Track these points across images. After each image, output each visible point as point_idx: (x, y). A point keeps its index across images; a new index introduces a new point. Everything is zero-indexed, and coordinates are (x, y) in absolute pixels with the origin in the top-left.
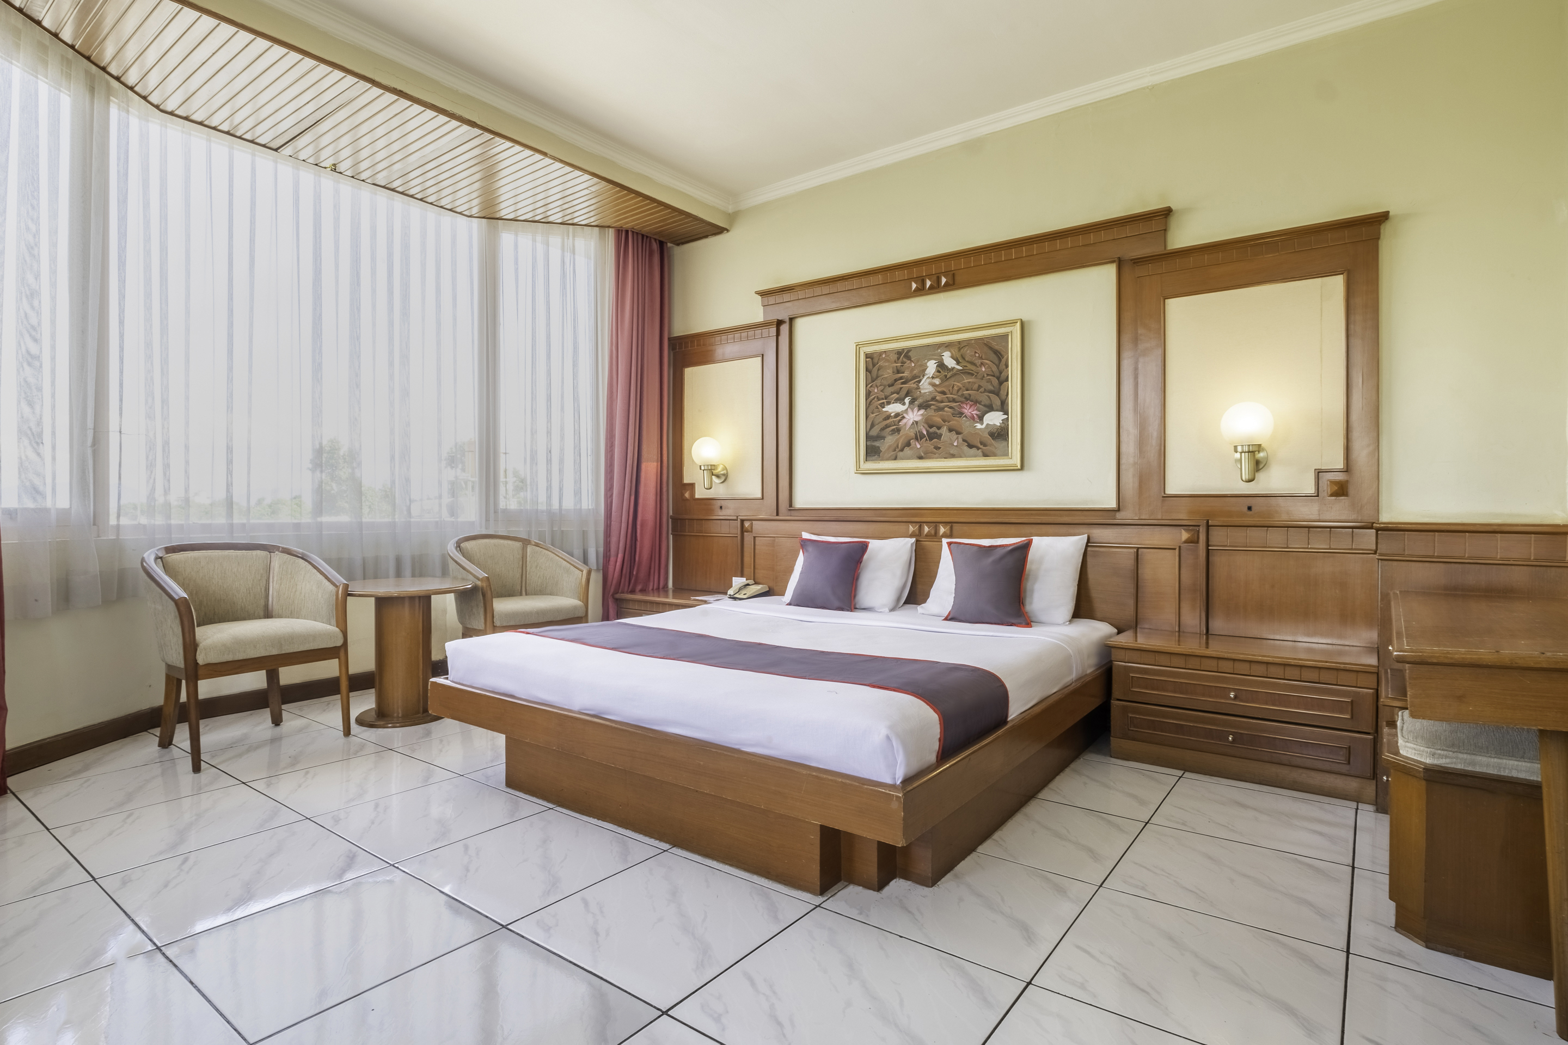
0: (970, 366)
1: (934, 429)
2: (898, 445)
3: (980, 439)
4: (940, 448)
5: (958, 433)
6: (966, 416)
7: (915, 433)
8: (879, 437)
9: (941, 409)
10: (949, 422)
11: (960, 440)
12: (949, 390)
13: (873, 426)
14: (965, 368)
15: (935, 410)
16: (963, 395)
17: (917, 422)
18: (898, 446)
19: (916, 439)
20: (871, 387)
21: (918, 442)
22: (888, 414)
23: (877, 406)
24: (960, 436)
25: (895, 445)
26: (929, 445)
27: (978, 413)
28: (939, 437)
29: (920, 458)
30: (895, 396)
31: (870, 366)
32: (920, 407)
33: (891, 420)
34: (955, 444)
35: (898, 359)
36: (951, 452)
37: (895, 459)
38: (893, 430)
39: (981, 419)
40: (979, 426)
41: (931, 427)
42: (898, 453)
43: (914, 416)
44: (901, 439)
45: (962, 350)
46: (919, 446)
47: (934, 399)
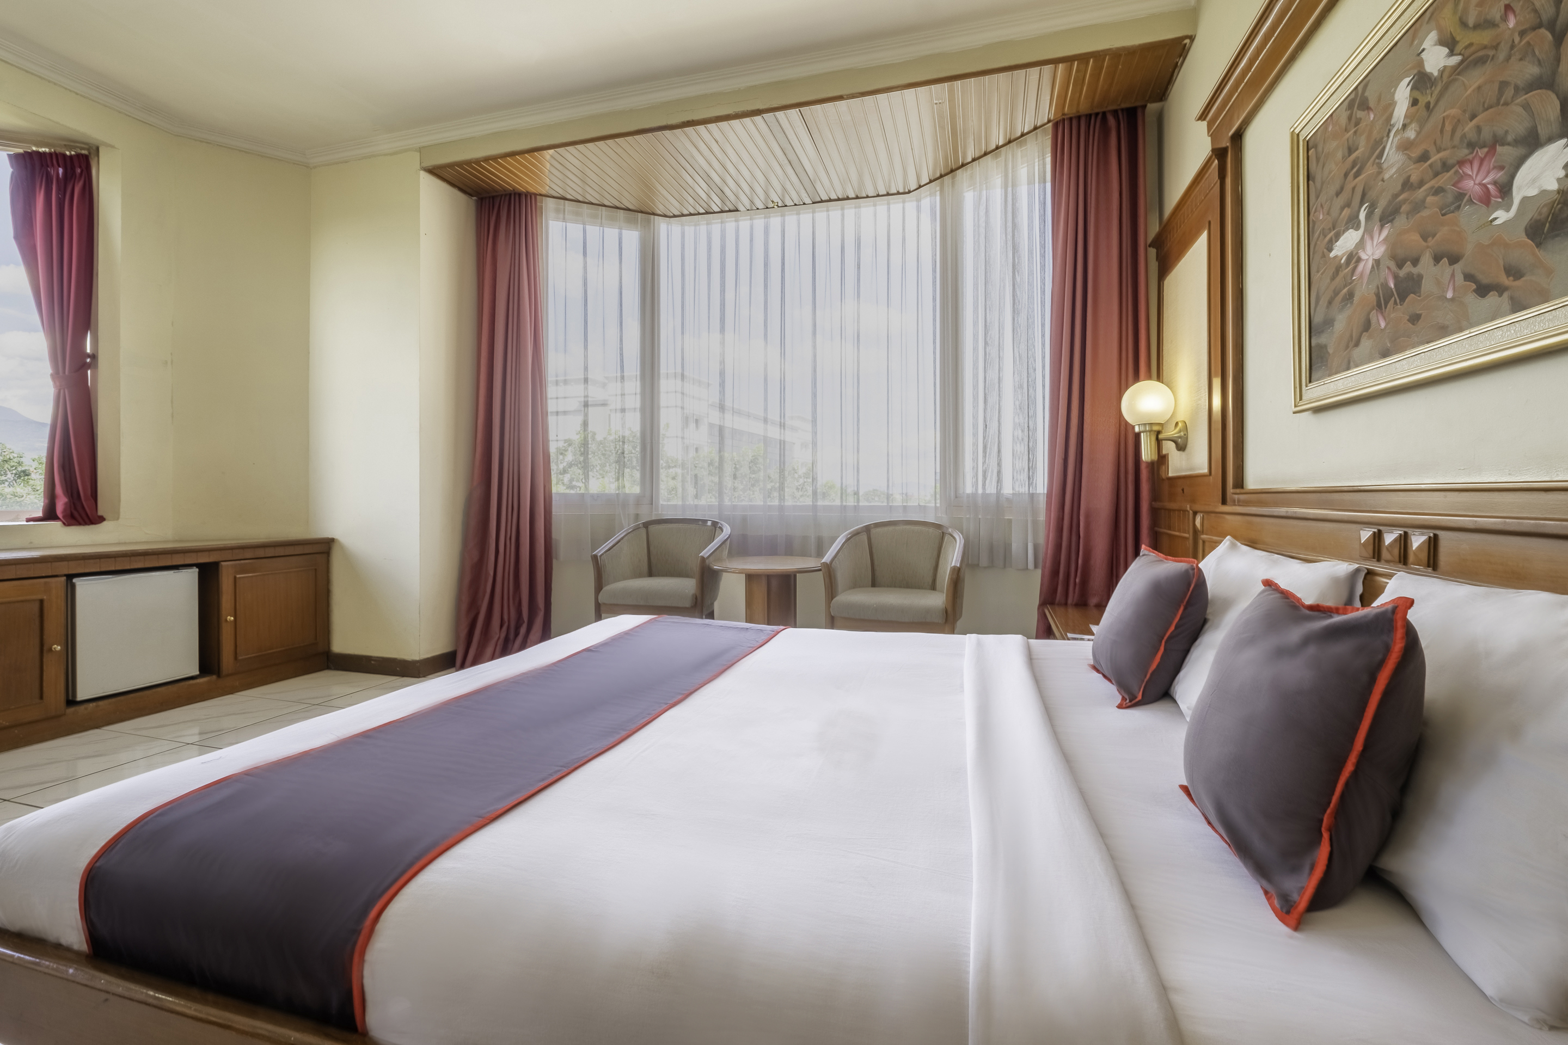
0: (1476, 40)
1: (1408, 268)
2: (1352, 331)
4: (1419, 317)
5: (1454, 260)
6: (1470, 201)
7: (1377, 291)
11: (1459, 278)
14: (1467, 52)
18: (1351, 336)
20: (1315, 212)
21: (1382, 313)
23: (1323, 252)
24: (1458, 267)
25: (1348, 333)
26: (1399, 313)
29: (1385, 353)
30: (1346, 213)
31: (1312, 169)
32: (1383, 221)
33: (1341, 276)
34: (1450, 292)
35: (1350, 117)
36: (1440, 321)
39: (1505, 189)
40: (1501, 216)
41: (1400, 266)
42: (1352, 351)
46: (1382, 325)
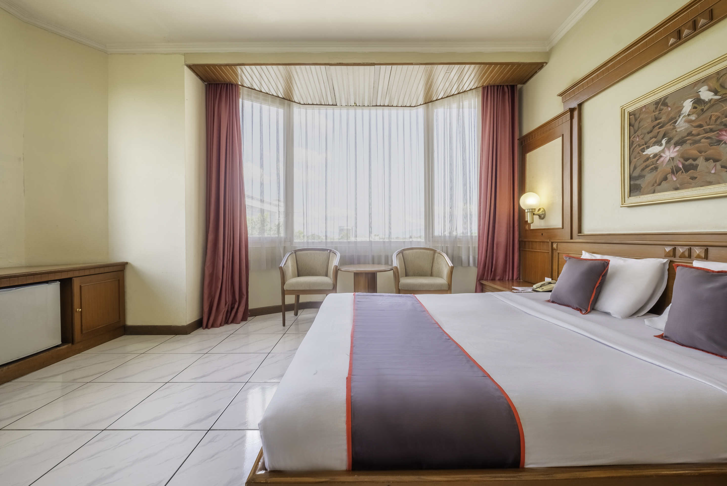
1: (690, 161)
2: (656, 180)
4: (696, 178)
5: (716, 160)
7: (672, 168)
8: (641, 176)
9: (699, 141)
10: (705, 152)
11: (719, 167)
12: (706, 122)
13: (635, 168)
14: (724, 96)
15: (691, 144)
16: (721, 123)
17: (673, 159)
18: (656, 182)
19: (673, 173)
20: (634, 137)
21: (675, 175)
22: (647, 156)
23: (639, 152)
24: (718, 164)
25: (654, 181)
26: (685, 176)
28: (695, 167)
29: (676, 189)
30: (654, 140)
31: (633, 122)
32: (676, 145)
33: (650, 161)
34: (713, 171)
35: (656, 108)
36: (708, 180)
37: (654, 192)
38: (652, 169)
41: (686, 160)
42: (656, 187)
43: (670, 153)
44: (658, 175)
45: (721, 80)
46: (675, 179)
47: (690, 134)
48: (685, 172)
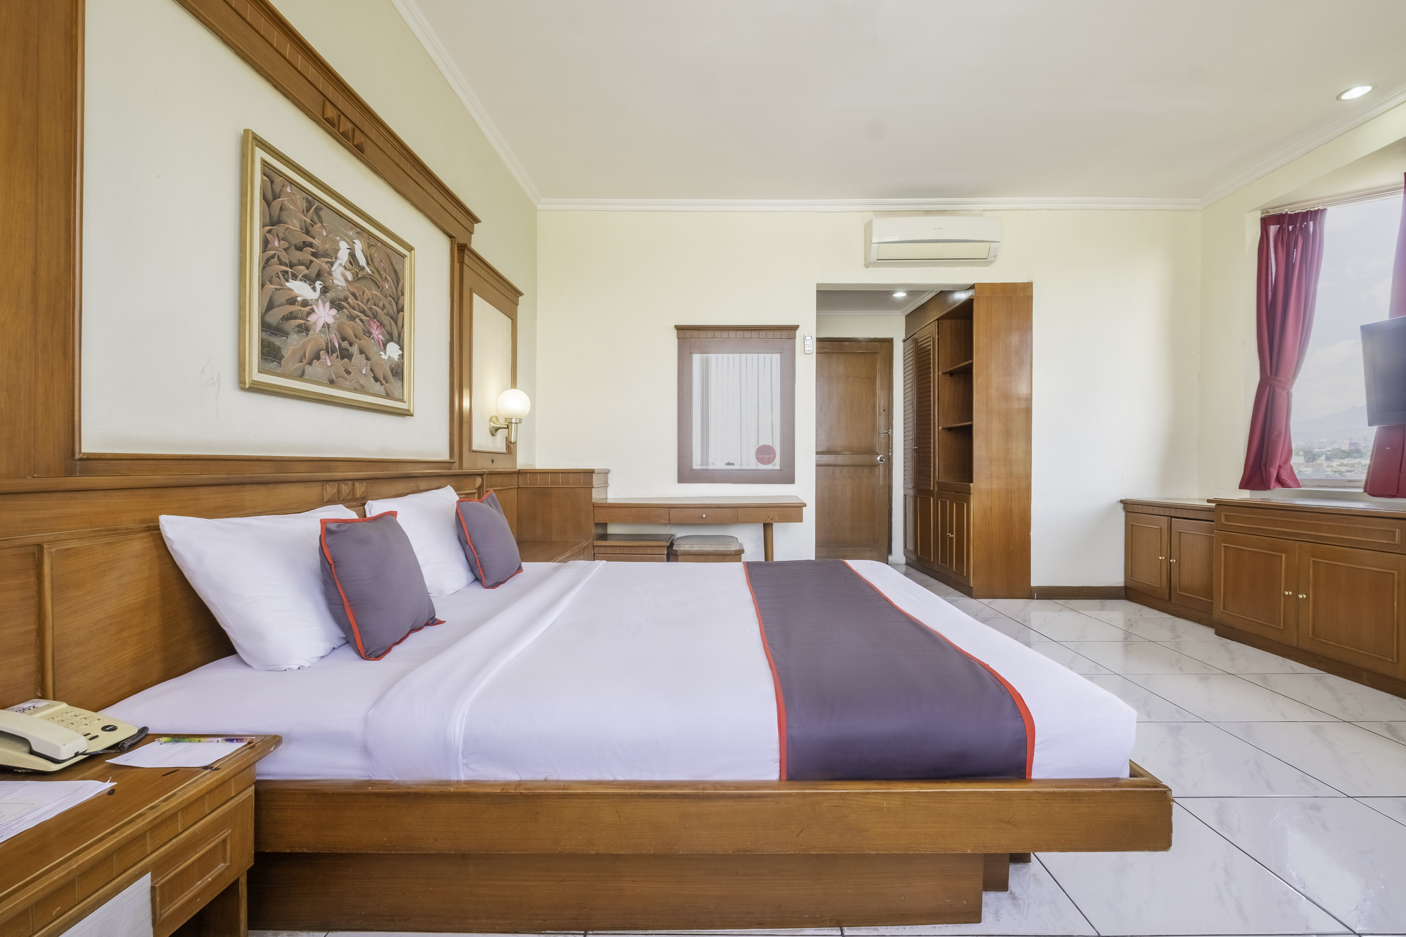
0: (377, 275)
1: (345, 344)
2: (305, 352)
3: (384, 372)
5: (368, 359)
6: (373, 338)
7: (327, 341)
8: (279, 331)
9: (353, 318)
11: (368, 368)
12: (360, 296)
13: (270, 305)
15: (347, 317)
16: (371, 309)
17: (329, 326)
19: (327, 351)
23: (278, 273)
24: (369, 362)
25: (302, 352)
26: (341, 365)
27: (383, 339)
28: (351, 356)
29: (332, 382)
31: (270, 196)
34: (364, 372)
37: (302, 375)
39: (384, 347)
40: (382, 355)
41: (344, 339)
42: (306, 367)
43: (324, 315)
44: (311, 345)
46: (329, 364)
47: (346, 299)
48: (340, 358)
